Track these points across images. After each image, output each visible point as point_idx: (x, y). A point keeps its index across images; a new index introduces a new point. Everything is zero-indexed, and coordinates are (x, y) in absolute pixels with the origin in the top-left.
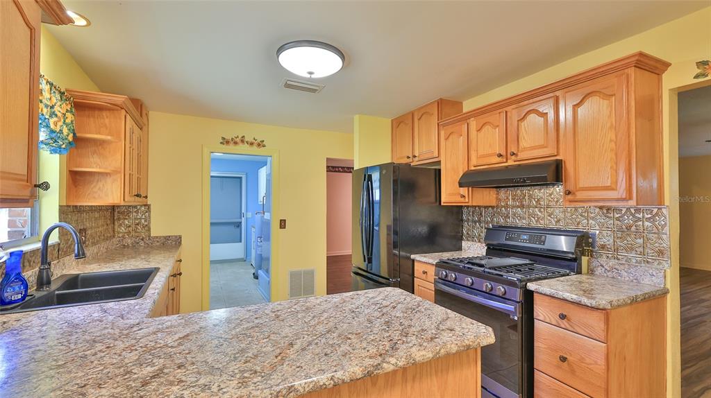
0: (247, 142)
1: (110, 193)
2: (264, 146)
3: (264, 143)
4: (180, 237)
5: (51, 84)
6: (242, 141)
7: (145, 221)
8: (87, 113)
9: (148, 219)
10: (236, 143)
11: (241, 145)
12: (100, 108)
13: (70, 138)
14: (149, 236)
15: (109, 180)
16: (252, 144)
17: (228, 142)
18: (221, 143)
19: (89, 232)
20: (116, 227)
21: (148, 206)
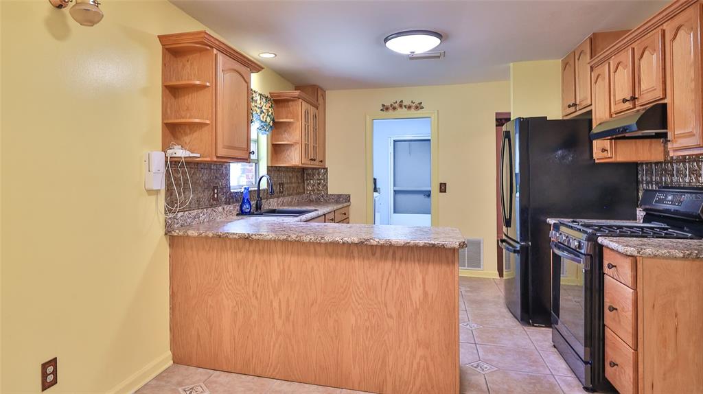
0: (405, 106)
1: (294, 158)
2: (422, 108)
3: (422, 105)
4: (349, 196)
5: (261, 95)
6: (401, 106)
7: (324, 181)
8: (281, 105)
9: (326, 180)
10: (394, 108)
11: (399, 110)
12: (288, 101)
13: (271, 124)
14: (327, 194)
15: (293, 149)
16: (410, 107)
17: (387, 109)
18: (381, 110)
19: (286, 186)
20: (305, 186)
21: (326, 169)
